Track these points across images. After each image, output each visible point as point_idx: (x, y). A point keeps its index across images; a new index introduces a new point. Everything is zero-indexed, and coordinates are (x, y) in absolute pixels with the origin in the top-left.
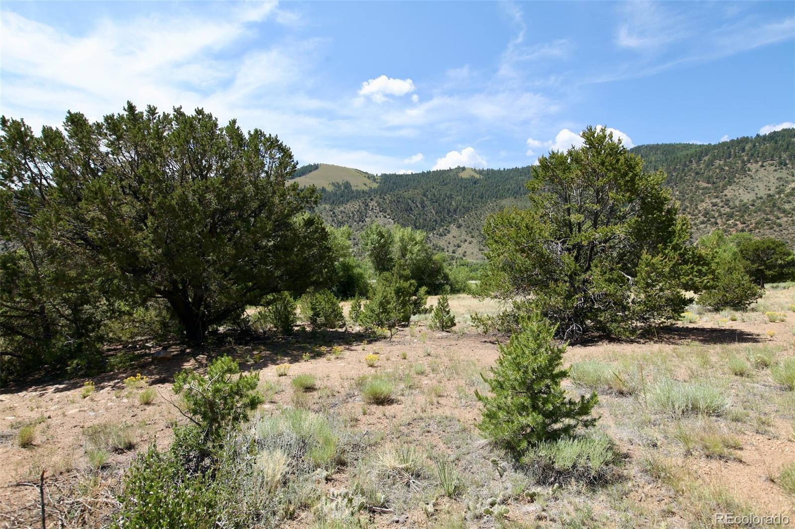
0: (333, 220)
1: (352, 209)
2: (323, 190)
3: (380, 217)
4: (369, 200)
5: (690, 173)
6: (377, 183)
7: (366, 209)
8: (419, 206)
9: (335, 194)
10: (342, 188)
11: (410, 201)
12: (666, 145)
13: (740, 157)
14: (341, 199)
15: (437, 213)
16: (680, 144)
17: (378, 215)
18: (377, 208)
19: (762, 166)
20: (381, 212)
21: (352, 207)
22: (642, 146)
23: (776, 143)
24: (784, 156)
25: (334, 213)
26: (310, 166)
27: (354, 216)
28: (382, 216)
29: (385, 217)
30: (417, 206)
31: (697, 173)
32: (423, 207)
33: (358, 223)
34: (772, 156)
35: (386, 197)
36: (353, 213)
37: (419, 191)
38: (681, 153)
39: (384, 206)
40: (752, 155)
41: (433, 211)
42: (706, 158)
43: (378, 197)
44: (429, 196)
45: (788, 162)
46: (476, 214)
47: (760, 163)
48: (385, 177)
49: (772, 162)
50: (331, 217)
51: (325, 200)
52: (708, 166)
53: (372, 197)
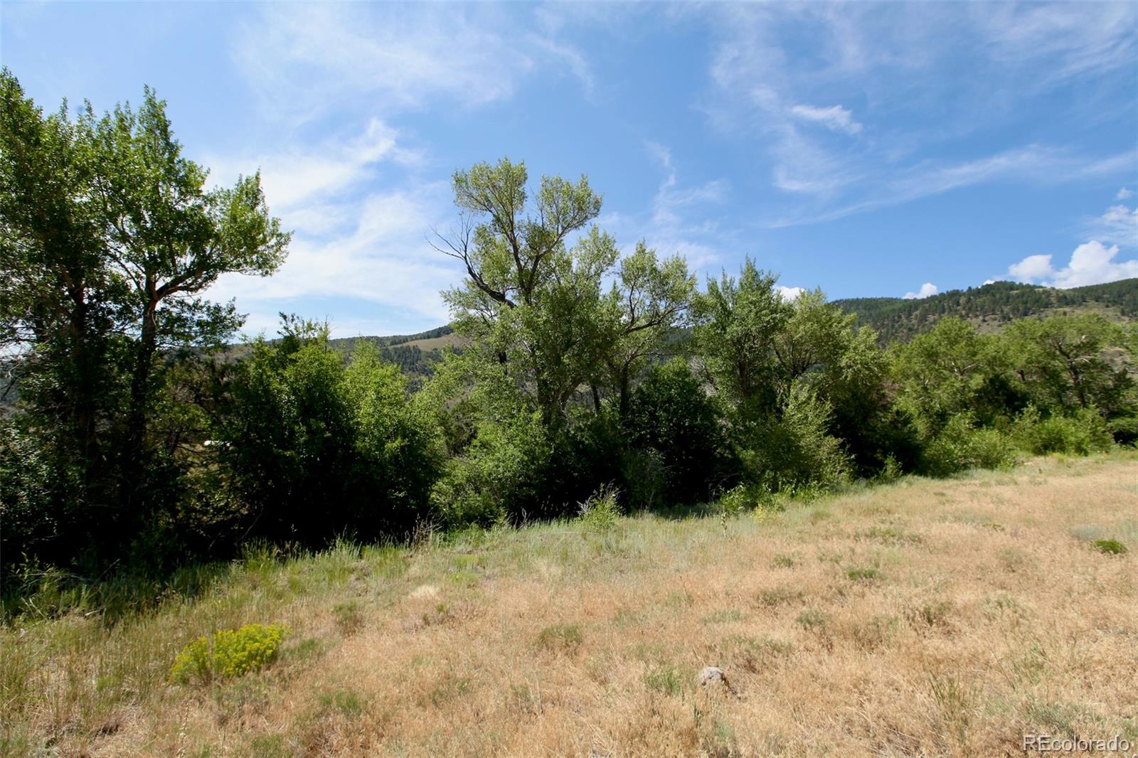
5: (902, 329)
12: (867, 299)
13: (956, 311)
16: (882, 298)
19: (984, 321)
22: (841, 300)
23: (993, 295)
24: (1006, 309)
31: (910, 330)
34: (993, 310)
38: (885, 309)
40: (970, 309)
42: (918, 312)
45: (1011, 316)
47: (981, 318)
49: (993, 316)
52: (921, 321)
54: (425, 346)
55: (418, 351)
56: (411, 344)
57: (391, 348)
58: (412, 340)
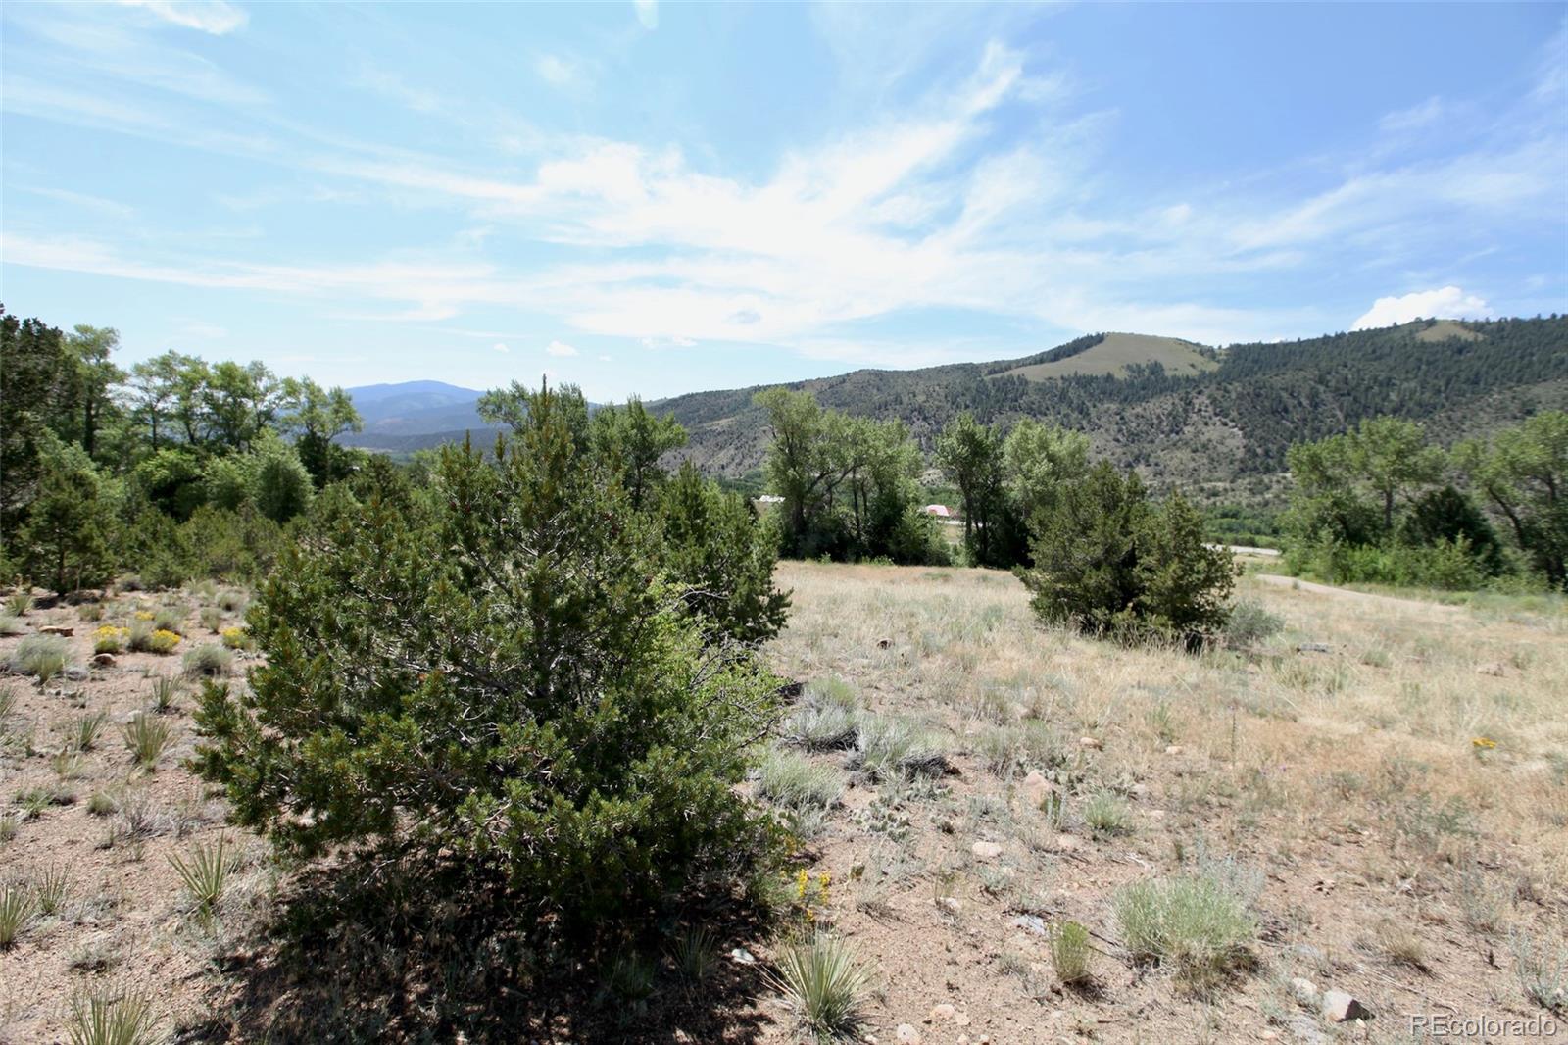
0: (1120, 431)
1: (1159, 411)
2: (1109, 378)
3: (1215, 425)
4: (1194, 394)
6: (1218, 361)
7: (1185, 411)
8: (1306, 402)
9: (1131, 385)
10: (1146, 374)
11: (1284, 395)
14: (1142, 392)
15: (1346, 418)
17: (1210, 422)
18: (1210, 409)
20: (1216, 414)
21: (1159, 406)
25: (1122, 418)
26: (1090, 338)
27: (1161, 423)
28: (1219, 423)
29: (1225, 425)
30: (1300, 404)
32: (1316, 406)
33: (1168, 436)
35: (1230, 388)
36: (1159, 417)
37: (1311, 373)
39: (1225, 404)
41: (1338, 412)
43: (1214, 387)
44: (1332, 384)
46: (1450, 418)
48: (1237, 350)
50: (1117, 424)
51: (1111, 394)
53: (1202, 387)
54: (1035, 375)
55: (1024, 382)
56: (1015, 372)
57: (987, 379)
58: (1018, 367)
